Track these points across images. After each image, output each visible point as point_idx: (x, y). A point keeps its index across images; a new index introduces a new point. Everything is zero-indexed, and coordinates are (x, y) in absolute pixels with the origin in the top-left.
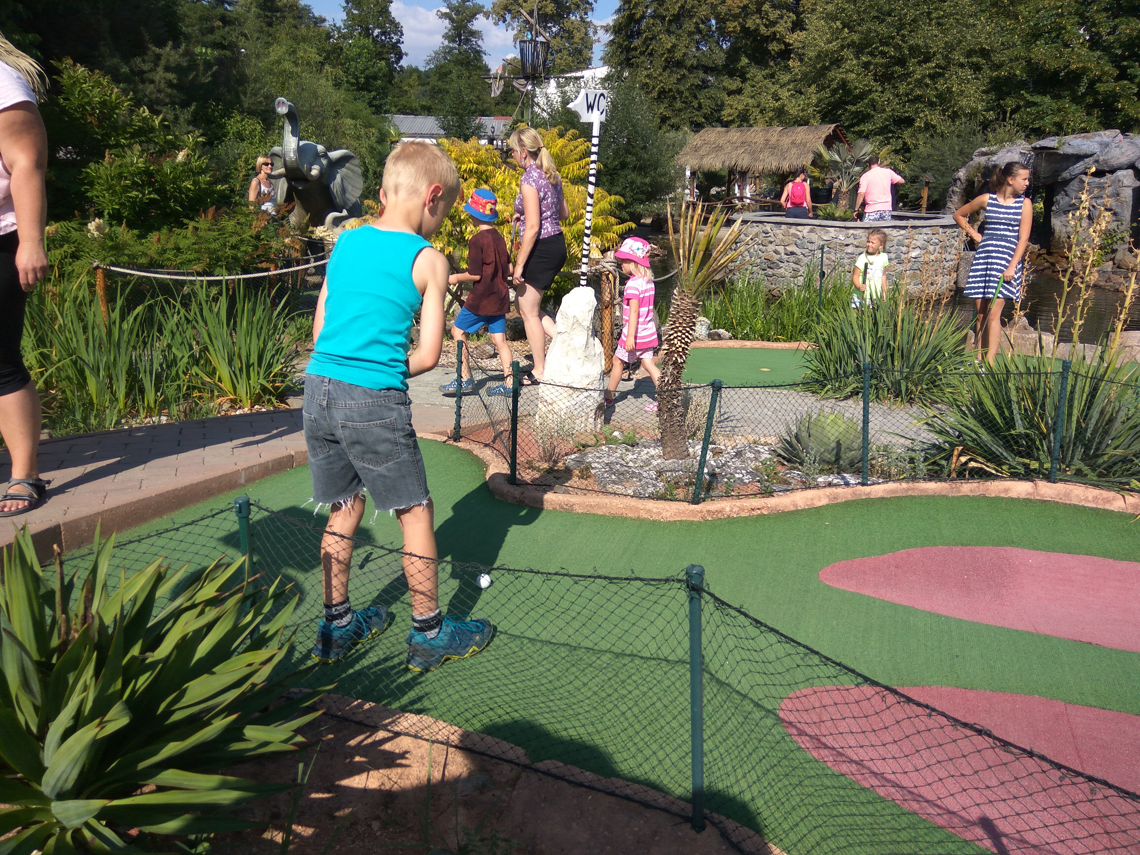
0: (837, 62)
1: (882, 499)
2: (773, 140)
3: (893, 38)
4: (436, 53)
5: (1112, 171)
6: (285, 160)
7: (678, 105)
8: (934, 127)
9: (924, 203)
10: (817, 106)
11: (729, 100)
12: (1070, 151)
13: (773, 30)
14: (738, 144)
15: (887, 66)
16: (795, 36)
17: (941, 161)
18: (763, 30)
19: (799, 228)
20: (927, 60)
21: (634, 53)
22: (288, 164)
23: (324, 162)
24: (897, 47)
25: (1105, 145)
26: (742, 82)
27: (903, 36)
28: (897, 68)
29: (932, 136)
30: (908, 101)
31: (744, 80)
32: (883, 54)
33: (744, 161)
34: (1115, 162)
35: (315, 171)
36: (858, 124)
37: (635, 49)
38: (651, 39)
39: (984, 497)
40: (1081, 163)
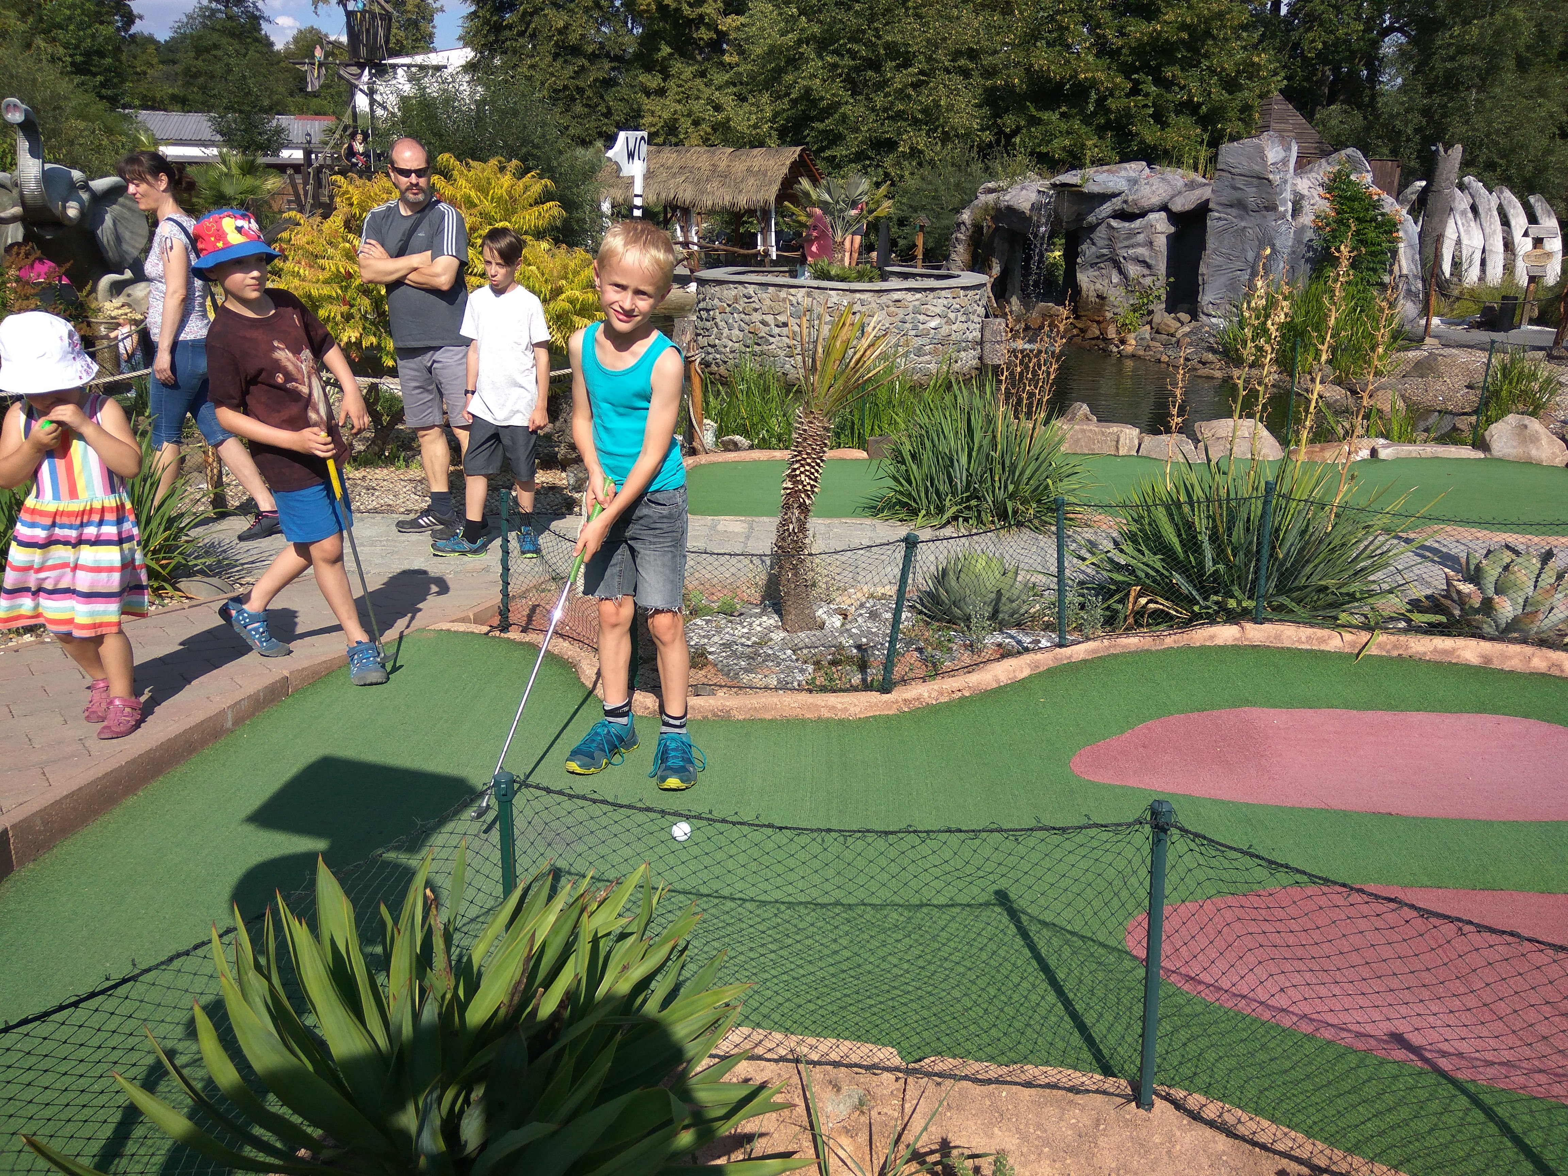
0: (794, 62)
1: (1085, 661)
2: (723, 165)
3: (864, 32)
4: (189, 17)
5: (1143, 215)
6: (22, 195)
7: (579, 109)
8: (921, 152)
9: (919, 253)
10: (773, 120)
11: (648, 104)
12: (1095, 189)
13: (700, 10)
14: (675, 170)
15: (857, 69)
16: (729, 20)
17: (934, 198)
18: (686, 10)
19: (792, 291)
20: (906, 64)
21: (507, 33)
22: (28, 201)
23: (85, 196)
24: (869, 45)
25: (1134, 182)
26: (664, 80)
27: (876, 29)
28: (869, 73)
29: (920, 164)
30: (888, 118)
31: (666, 77)
32: (853, 55)
33: (686, 194)
34: (1145, 203)
35: (72, 211)
36: (827, 147)
37: (510, 27)
38: (532, 14)
39: (1189, 647)
40: (1108, 204)
